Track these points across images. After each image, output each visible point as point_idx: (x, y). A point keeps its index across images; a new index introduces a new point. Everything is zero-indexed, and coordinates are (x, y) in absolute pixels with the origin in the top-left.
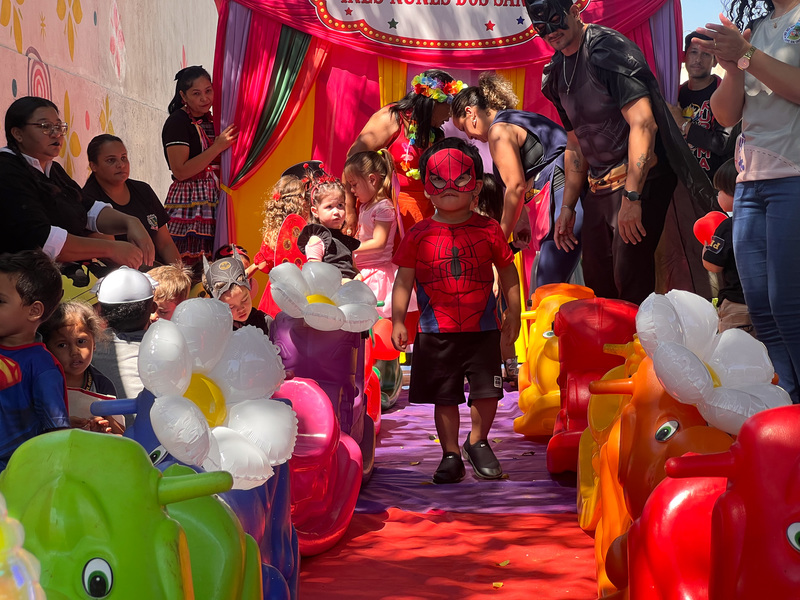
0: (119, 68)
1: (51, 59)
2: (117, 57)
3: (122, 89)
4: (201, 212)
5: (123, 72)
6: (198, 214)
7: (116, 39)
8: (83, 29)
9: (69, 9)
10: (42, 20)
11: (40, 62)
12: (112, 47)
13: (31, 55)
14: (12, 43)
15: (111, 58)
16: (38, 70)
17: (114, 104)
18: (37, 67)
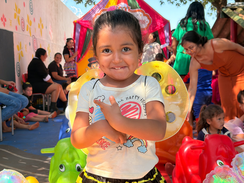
0: (51, 37)
1: (37, 37)
2: (51, 36)
3: (52, 42)
4: (71, 69)
5: (52, 38)
6: (70, 69)
7: (51, 32)
8: (44, 30)
9: (41, 26)
10: (35, 29)
11: (35, 38)
12: (50, 33)
13: (33, 37)
14: (29, 35)
15: (50, 36)
16: (35, 40)
17: (50, 45)
18: (34, 39)
